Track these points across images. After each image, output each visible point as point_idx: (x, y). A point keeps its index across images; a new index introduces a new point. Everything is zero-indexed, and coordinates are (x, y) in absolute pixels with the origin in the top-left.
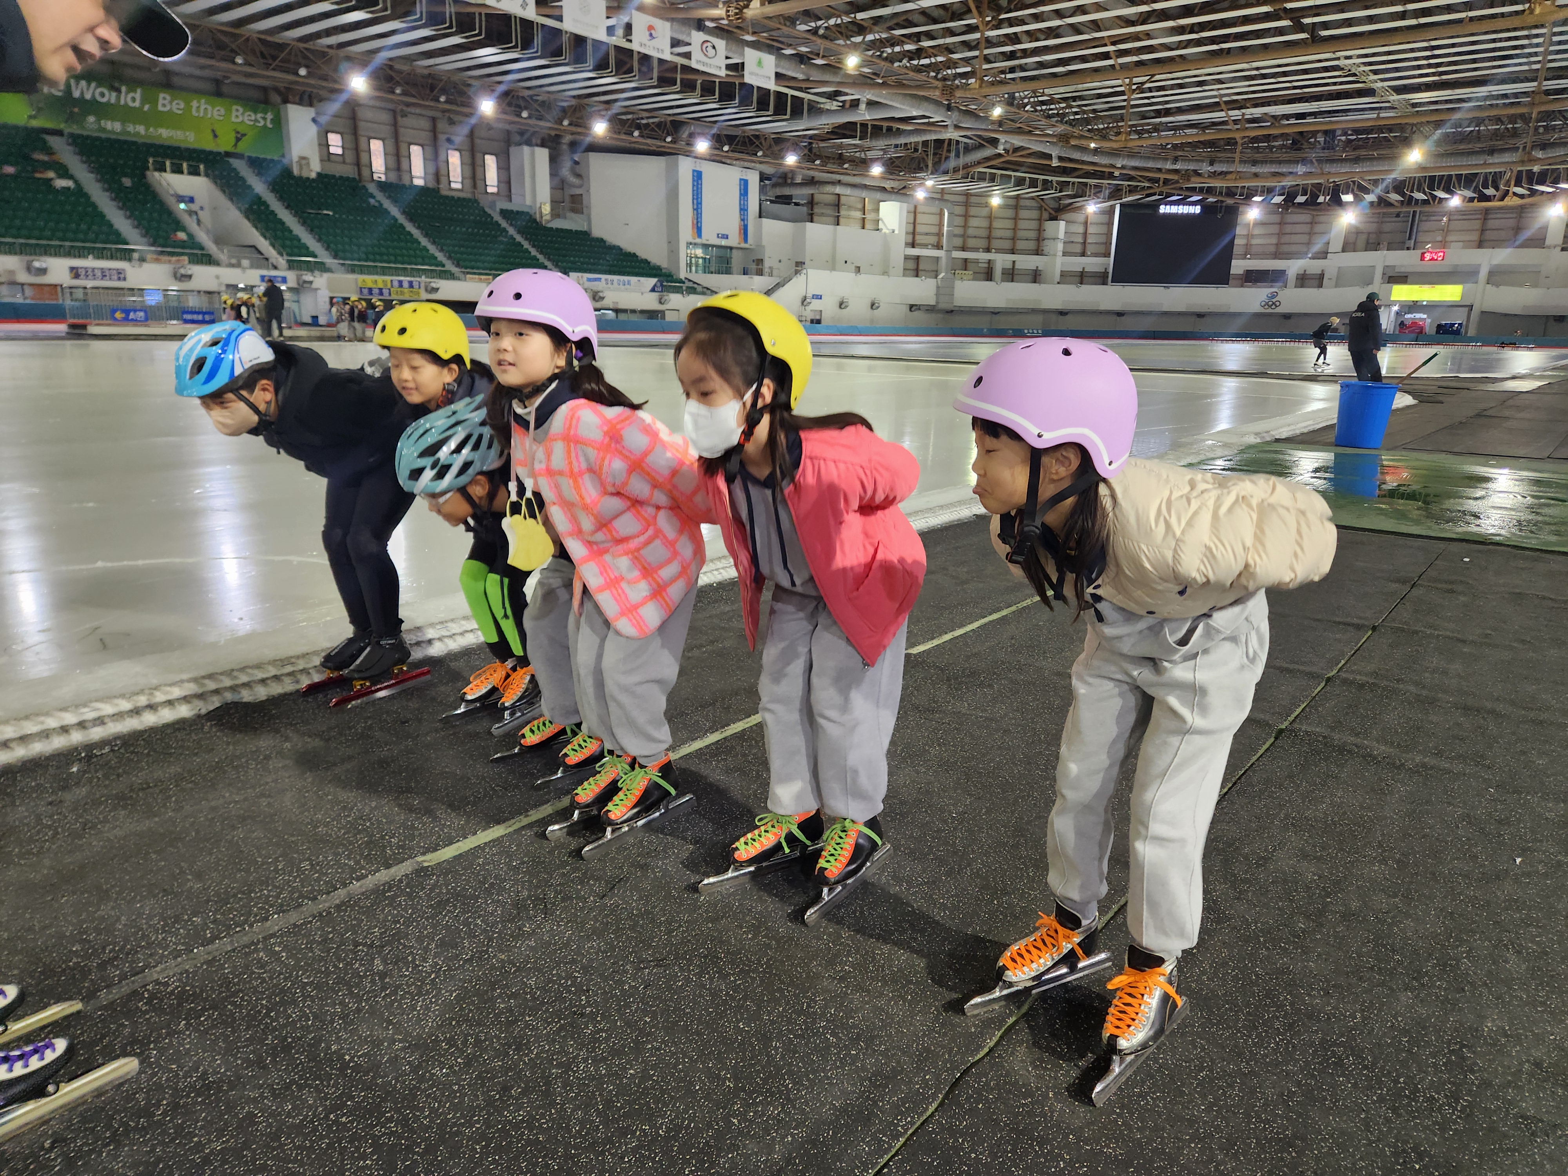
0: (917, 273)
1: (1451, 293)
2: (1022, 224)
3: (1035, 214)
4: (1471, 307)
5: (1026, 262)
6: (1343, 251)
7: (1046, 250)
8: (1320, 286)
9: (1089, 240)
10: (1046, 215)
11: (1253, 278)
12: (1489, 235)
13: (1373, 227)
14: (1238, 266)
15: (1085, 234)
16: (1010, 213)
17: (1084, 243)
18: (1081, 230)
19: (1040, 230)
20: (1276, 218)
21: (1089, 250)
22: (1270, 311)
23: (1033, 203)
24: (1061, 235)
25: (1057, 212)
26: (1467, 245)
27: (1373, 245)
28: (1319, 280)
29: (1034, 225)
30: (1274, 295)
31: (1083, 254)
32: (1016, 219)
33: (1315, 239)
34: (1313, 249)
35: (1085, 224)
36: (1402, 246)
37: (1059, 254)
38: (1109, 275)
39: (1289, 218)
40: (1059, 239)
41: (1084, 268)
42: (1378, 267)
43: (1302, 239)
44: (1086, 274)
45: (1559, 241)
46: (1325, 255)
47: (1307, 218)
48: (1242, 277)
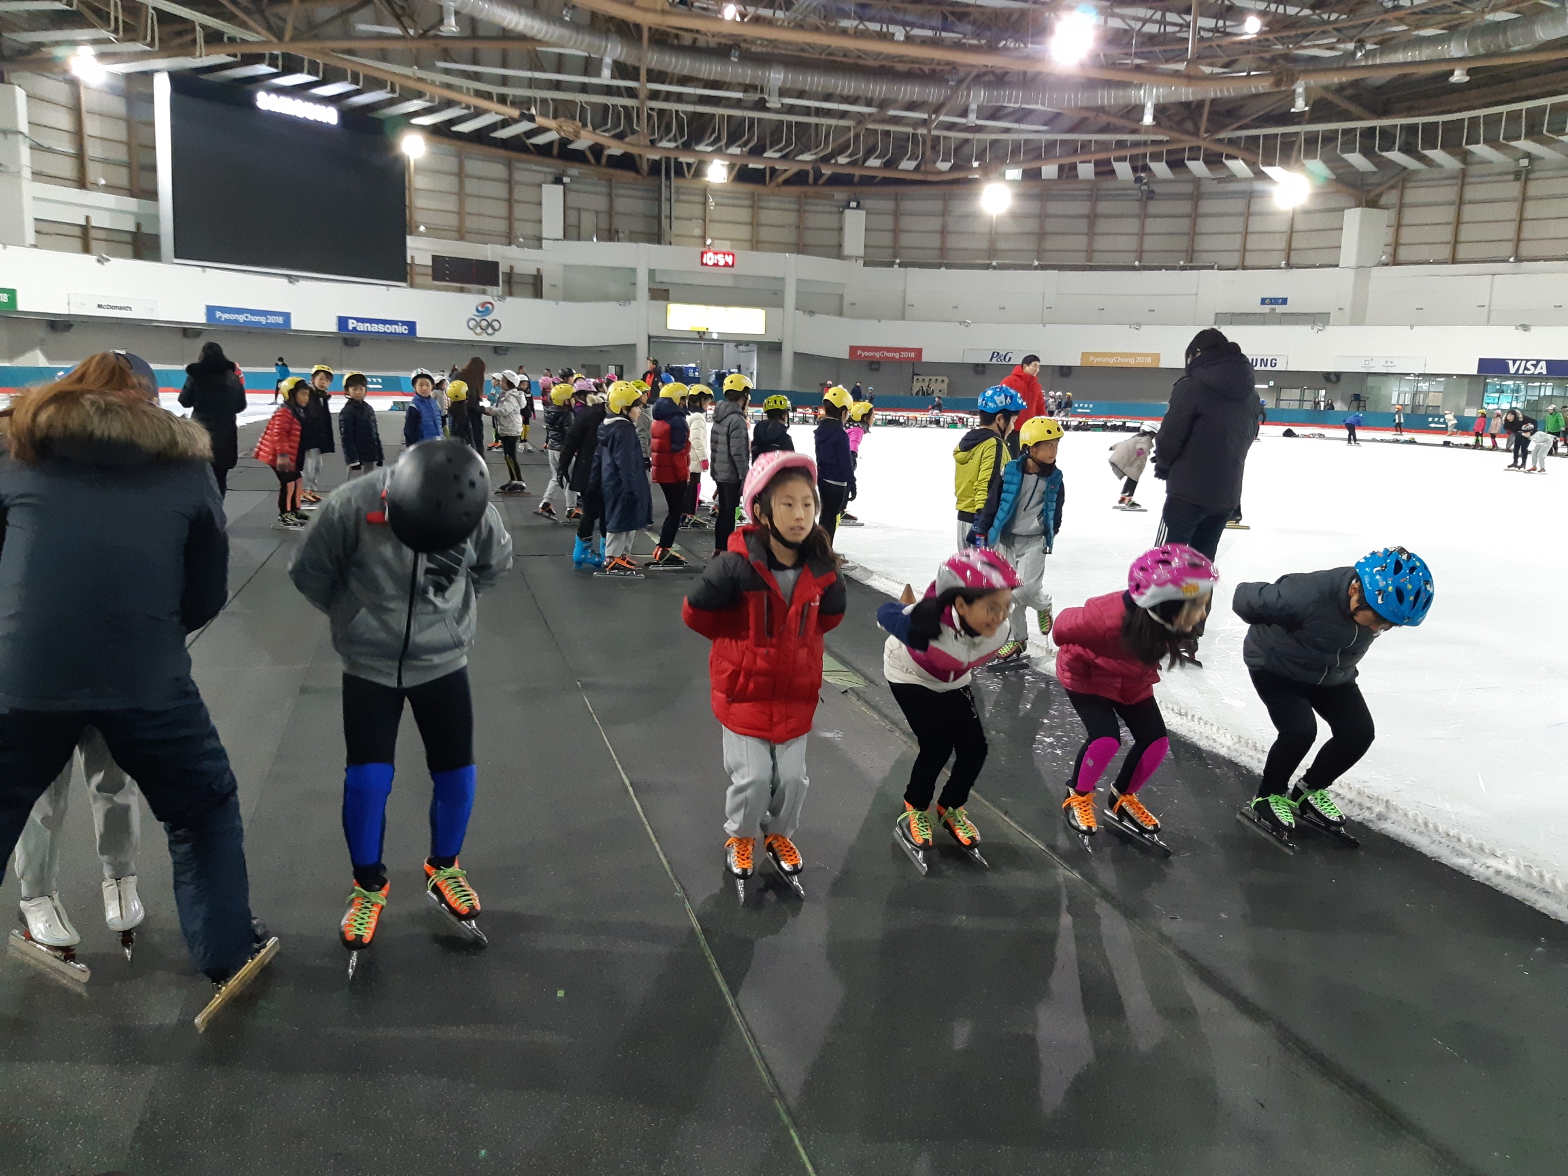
1: (750, 321)
4: (779, 347)
6: (565, 237)
8: (538, 295)
9: (93, 150)
11: (449, 272)
12: (766, 234)
13: (601, 203)
14: (420, 248)
15: (78, 134)
17: (80, 157)
18: (64, 120)
20: (451, 164)
21: (96, 174)
22: (485, 338)
24: (23, 126)
28: (535, 286)
30: (485, 309)
31: (82, 182)
33: (519, 211)
34: (522, 229)
35: (76, 110)
36: (656, 237)
37: (27, 173)
38: (156, 238)
39: (475, 166)
40: (21, 133)
41: (87, 218)
42: (634, 270)
43: (501, 209)
44: (93, 233)
45: (860, 251)
46: (537, 241)
47: (499, 170)
48: (430, 271)
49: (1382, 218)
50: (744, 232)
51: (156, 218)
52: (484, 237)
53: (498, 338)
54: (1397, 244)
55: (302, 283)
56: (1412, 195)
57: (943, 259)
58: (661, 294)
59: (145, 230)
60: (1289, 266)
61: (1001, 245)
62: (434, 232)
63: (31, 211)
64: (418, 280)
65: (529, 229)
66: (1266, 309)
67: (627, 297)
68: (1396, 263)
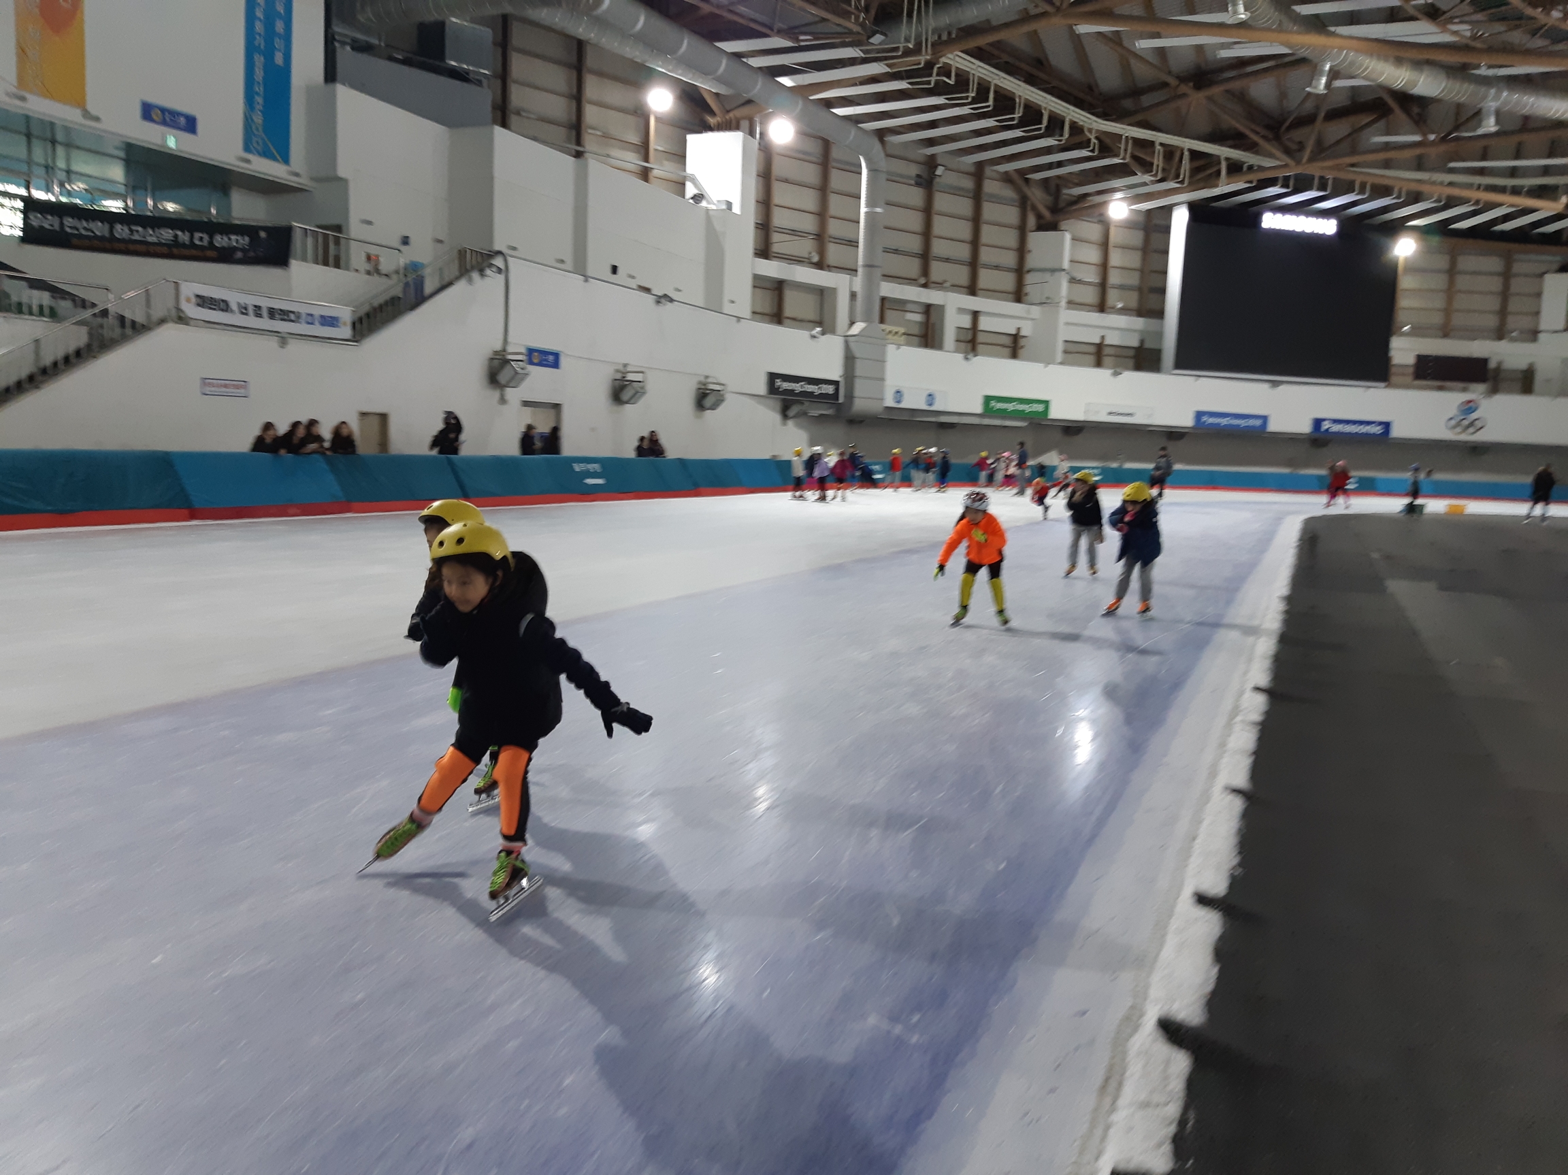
0: (775, 314)
2: (990, 234)
3: (1011, 214)
5: (1000, 316)
7: (1036, 291)
8: (1528, 391)
9: (1114, 278)
10: (1032, 221)
11: (1433, 371)
15: (1104, 267)
17: (1103, 286)
18: (1097, 255)
19: (1022, 249)
20: (1442, 262)
21: (1115, 299)
22: (1464, 437)
23: (1009, 193)
24: (1066, 265)
25: (1053, 213)
28: (1526, 382)
29: (1011, 238)
30: (1469, 408)
31: (1102, 307)
32: (978, 220)
33: (1514, 304)
34: (1517, 322)
35: (1105, 245)
37: (1063, 303)
38: (1157, 352)
39: (1469, 261)
40: (1064, 270)
41: (1103, 337)
43: (1494, 303)
44: (1107, 351)
46: (1533, 335)
47: (1494, 263)
48: (1411, 370)
51: (1160, 335)
52: (1472, 334)
53: (1479, 437)
55: (1282, 388)
59: (1148, 345)
62: (1417, 332)
63: (1065, 334)
64: (1394, 379)
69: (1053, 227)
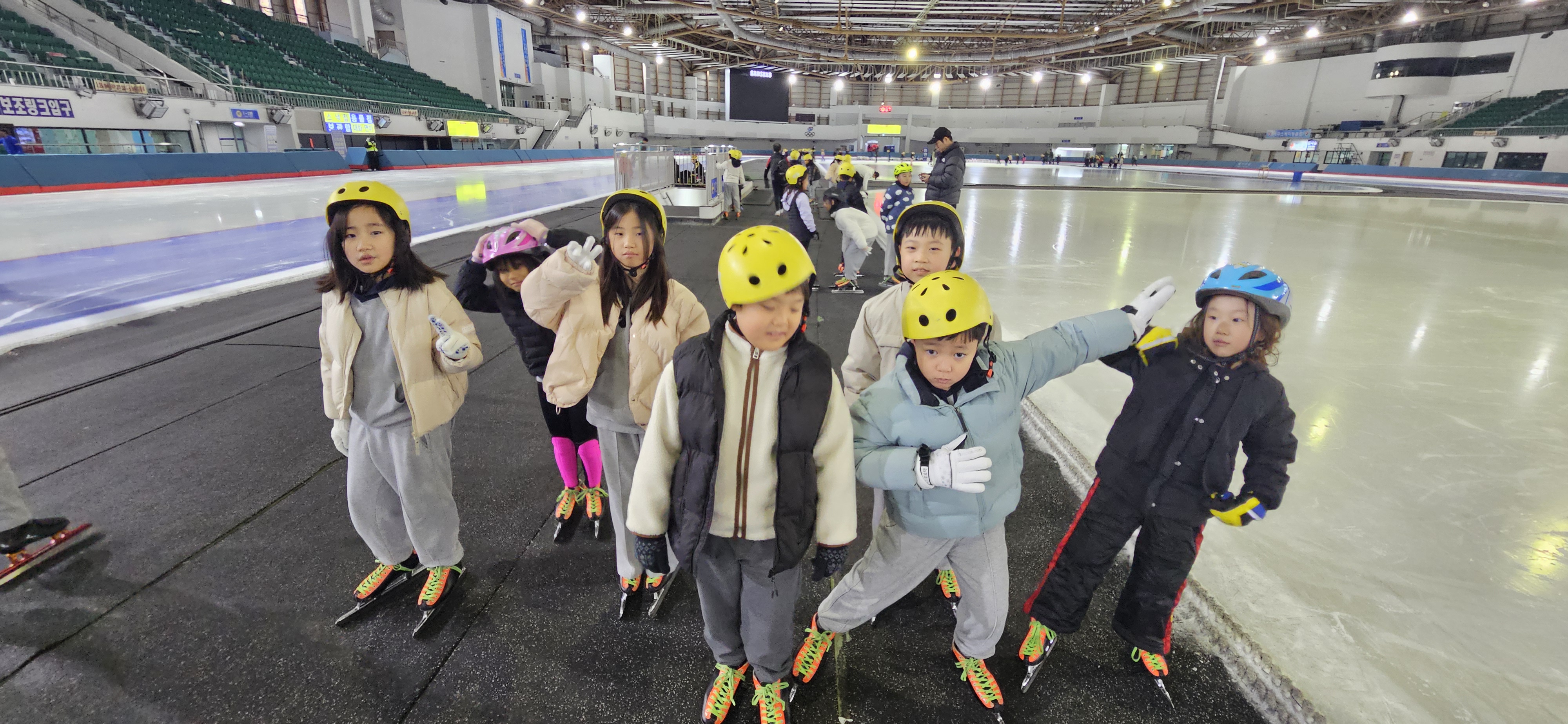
0: (620, 108)
1: (895, 129)
2: (674, 78)
3: (680, 71)
4: (904, 138)
5: (679, 104)
6: (838, 104)
7: (688, 95)
8: (828, 124)
9: (709, 91)
10: (685, 73)
11: (801, 118)
12: (905, 99)
13: (850, 92)
14: (793, 111)
15: (707, 87)
16: (666, 69)
17: (707, 93)
18: (704, 83)
19: (683, 82)
20: (803, 83)
21: (711, 97)
22: (810, 138)
23: (677, 64)
24: (696, 86)
25: (691, 69)
26: (895, 103)
27: (852, 103)
28: (827, 121)
29: (679, 78)
30: (810, 129)
31: (707, 100)
32: (669, 73)
33: (823, 96)
34: (824, 102)
35: (706, 80)
36: (866, 103)
37: (696, 99)
38: (724, 114)
39: (810, 84)
40: (696, 88)
41: (708, 109)
42: (858, 115)
43: (817, 96)
44: (709, 114)
45: (937, 103)
46: (828, 106)
47: (818, 84)
48: (795, 118)
49: (1115, 87)
50: (898, 99)
51: (724, 109)
52: (811, 106)
53: (814, 138)
54: (1119, 97)
55: (759, 124)
56: (1128, 78)
57: (967, 106)
58: (867, 121)
59: (721, 111)
60: (1085, 105)
61: (988, 99)
62: (798, 105)
64: (792, 121)
65: (826, 102)
66: (1076, 121)
67: (856, 123)
68: (1118, 103)
69: (692, 75)
